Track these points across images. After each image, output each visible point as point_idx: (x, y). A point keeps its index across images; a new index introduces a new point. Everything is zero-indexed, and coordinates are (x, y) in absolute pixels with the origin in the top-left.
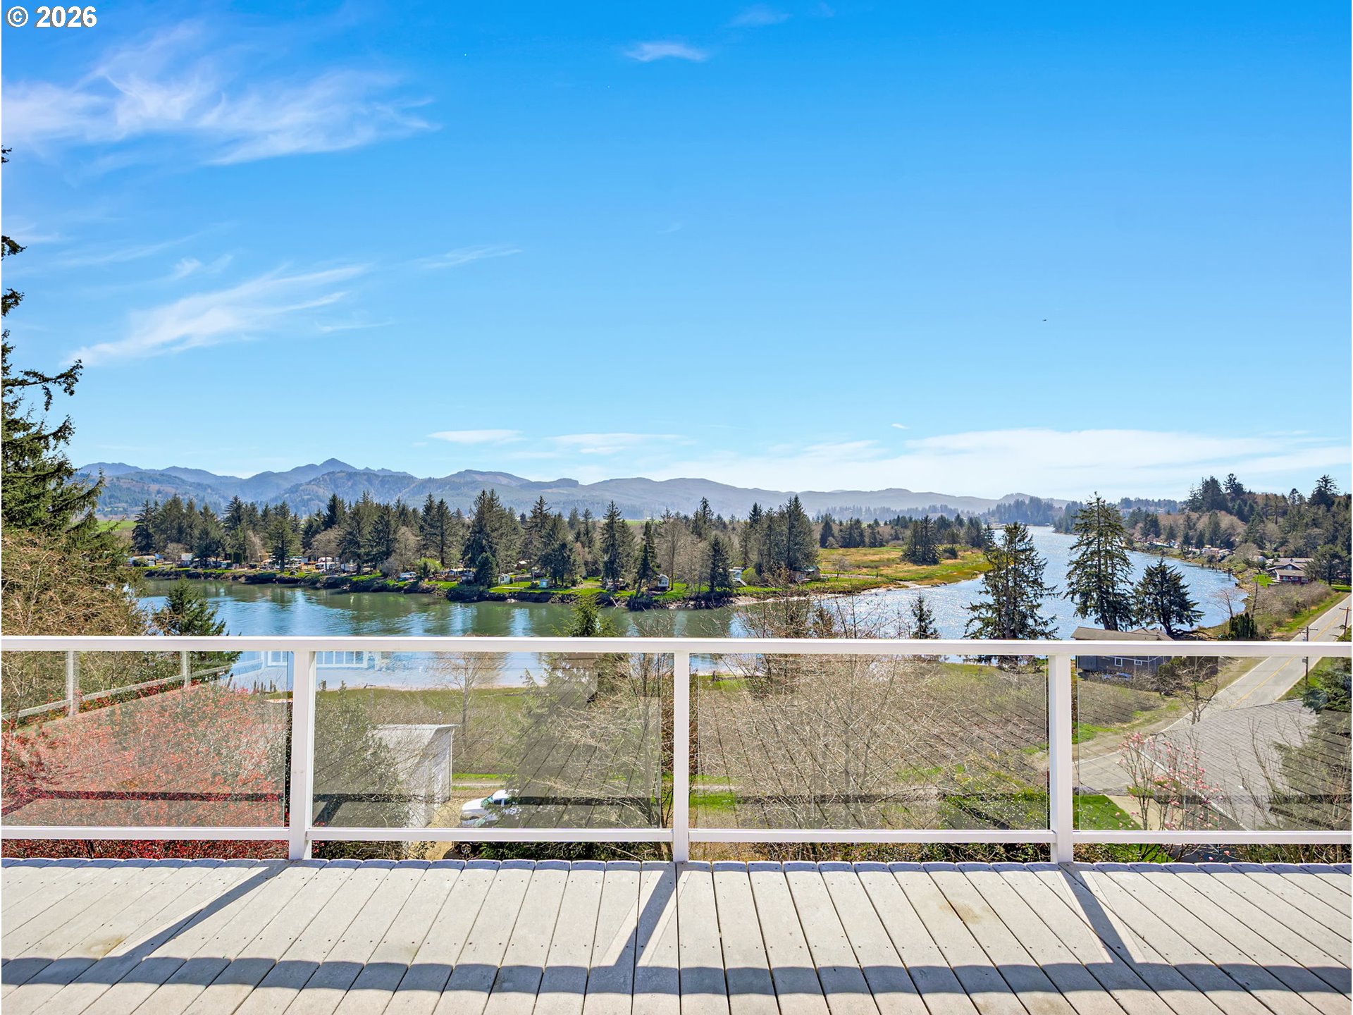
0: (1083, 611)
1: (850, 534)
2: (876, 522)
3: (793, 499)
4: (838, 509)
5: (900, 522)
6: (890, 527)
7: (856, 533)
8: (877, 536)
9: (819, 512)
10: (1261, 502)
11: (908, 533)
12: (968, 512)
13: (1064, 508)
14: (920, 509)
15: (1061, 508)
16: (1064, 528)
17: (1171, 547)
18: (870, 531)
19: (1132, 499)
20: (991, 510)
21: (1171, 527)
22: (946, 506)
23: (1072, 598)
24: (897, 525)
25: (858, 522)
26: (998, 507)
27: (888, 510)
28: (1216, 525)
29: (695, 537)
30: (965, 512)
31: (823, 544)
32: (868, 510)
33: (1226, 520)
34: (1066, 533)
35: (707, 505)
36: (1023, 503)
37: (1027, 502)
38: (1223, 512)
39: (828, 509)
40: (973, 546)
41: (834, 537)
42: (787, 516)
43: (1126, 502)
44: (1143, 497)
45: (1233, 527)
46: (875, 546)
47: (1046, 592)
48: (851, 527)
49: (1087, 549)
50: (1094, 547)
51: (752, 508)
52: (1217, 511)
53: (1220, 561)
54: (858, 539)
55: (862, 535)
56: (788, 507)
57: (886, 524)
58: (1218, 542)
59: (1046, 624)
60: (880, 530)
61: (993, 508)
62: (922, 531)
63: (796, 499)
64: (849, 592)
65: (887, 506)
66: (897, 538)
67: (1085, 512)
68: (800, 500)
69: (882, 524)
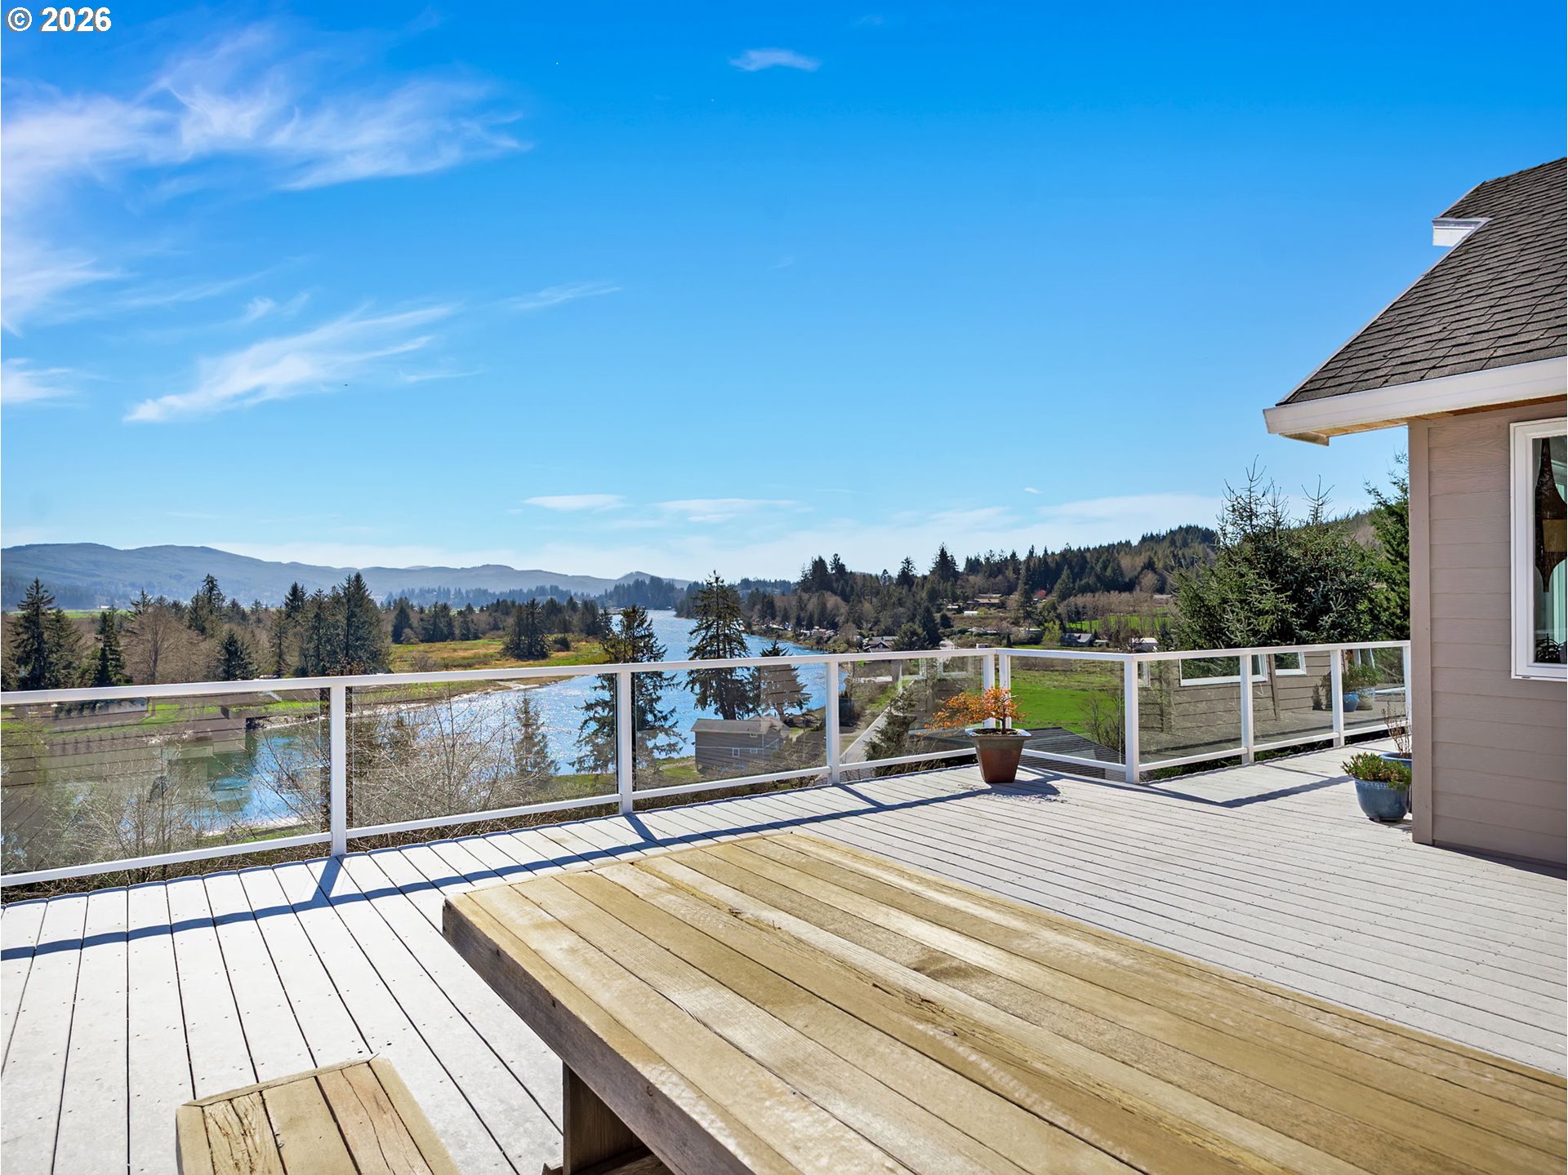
0: (702, 702)
1: (435, 624)
2: (470, 608)
3: (353, 577)
4: (417, 591)
5: (501, 607)
6: (487, 613)
7: (442, 624)
8: (470, 625)
9: (391, 594)
10: (860, 582)
11: (511, 621)
12: (583, 594)
13: (685, 589)
14: (525, 591)
15: (682, 589)
16: (685, 611)
17: (785, 629)
18: (461, 620)
19: (751, 579)
20: (608, 591)
21: (785, 609)
22: (556, 587)
23: (692, 688)
24: (496, 611)
25: (445, 608)
26: (616, 587)
27: (485, 592)
28: (824, 606)
29: (193, 634)
30: (579, 594)
31: (397, 638)
32: (459, 592)
33: (832, 600)
34: (687, 618)
35: (215, 586)
36: (643, 582)
37: (647, 582)
38: (829, 593)
39: (403, 591)
40: (589, 634)
41: (412, 628)
42: (344, 600)
43: (746, 583)
44: (761, 578)
45: (837, 607)
46: (468, 639)
47: (666, 683)
48: (436, 615)
49: (706, 634)
50: (712, 631)
51: (287, 592)
52: (824, 592)
53: (826, 642)
54: (445, 630)
55: (450, 624)
56: (345, 589)
57: (482, 610)
58: (825, 623)
59: (665, 718)
60: (475, 618)
61: (611, 588)
62: (527, 618)
63: (358, 577)
64: (430, 700)
65: (483, 587)
66: (496, 628)
67: (705, 592)
68: (365, 579)
69: (477, 610)
